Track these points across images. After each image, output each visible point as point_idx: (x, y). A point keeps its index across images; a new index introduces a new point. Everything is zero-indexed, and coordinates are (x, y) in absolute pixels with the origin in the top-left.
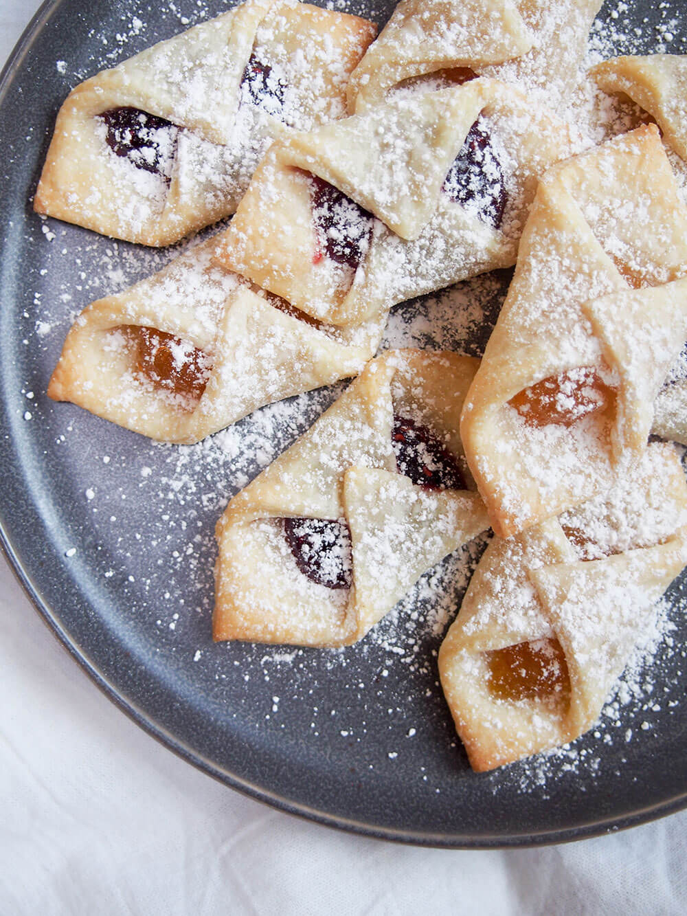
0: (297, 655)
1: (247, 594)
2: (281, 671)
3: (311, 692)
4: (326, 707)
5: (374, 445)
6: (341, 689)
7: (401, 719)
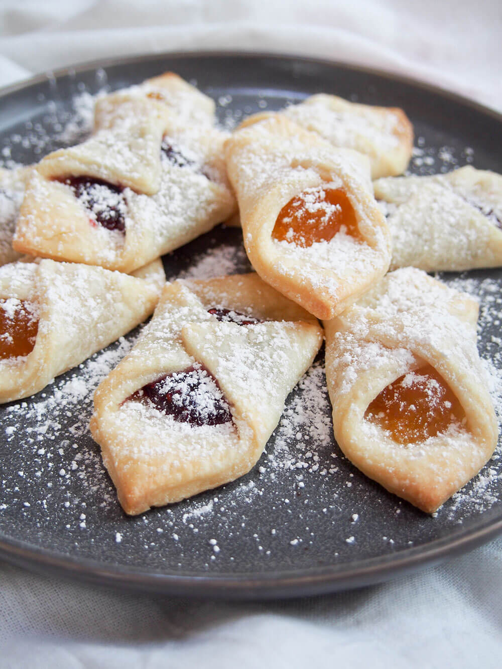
0: (214, 504)
1: (141, 447)
2: (206, 522)
3: (243, 525)
4: (265, 532)
5: (195, 315)
6: (269, 514)
7: (338, 513)
